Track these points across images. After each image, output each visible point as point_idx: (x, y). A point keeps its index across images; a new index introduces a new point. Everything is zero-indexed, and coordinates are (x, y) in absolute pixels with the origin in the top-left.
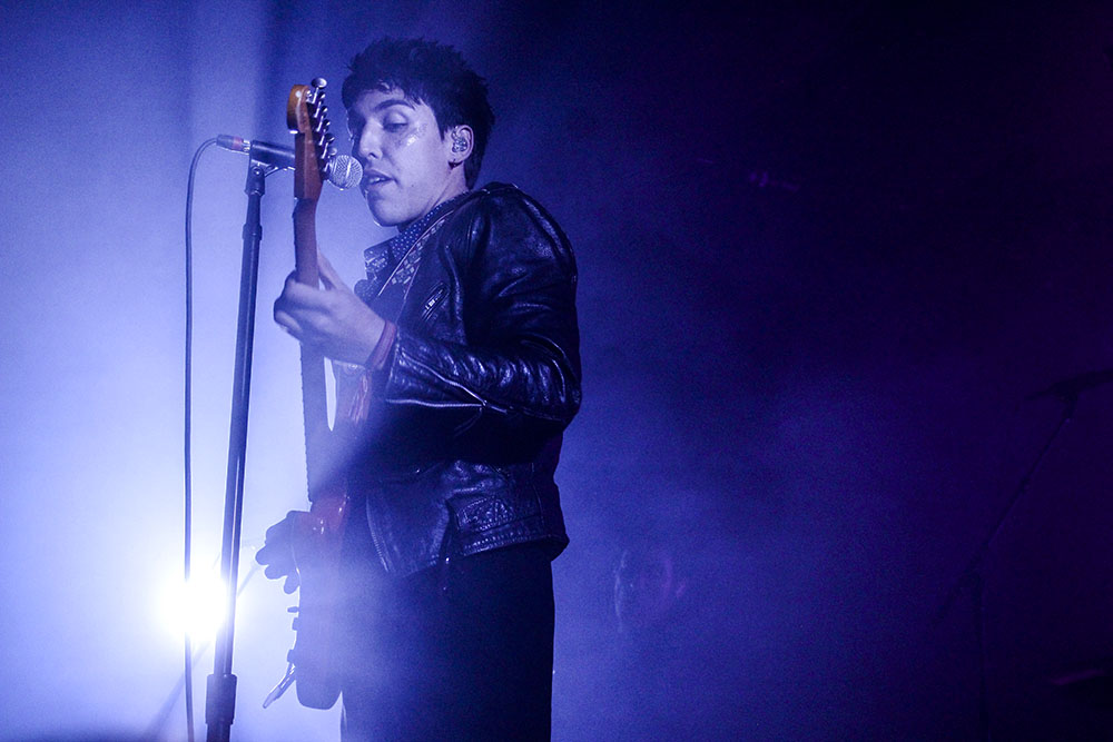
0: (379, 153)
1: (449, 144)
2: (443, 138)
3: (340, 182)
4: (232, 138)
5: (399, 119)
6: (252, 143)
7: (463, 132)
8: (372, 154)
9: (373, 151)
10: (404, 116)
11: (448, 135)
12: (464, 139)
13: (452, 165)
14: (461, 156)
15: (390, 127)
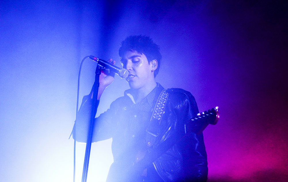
0: (132, 69)
1: (151, 65)
2: (149, 64)
3: (122, 75)
4: (94, 57)
5: (137, 60)
6: (99, 60)
7: (155, 62)
8: (130, 69)
10: (139, 59)
11: (151, 63)
12: (155, 64)
13: (152, 71)
14: (155, 69)
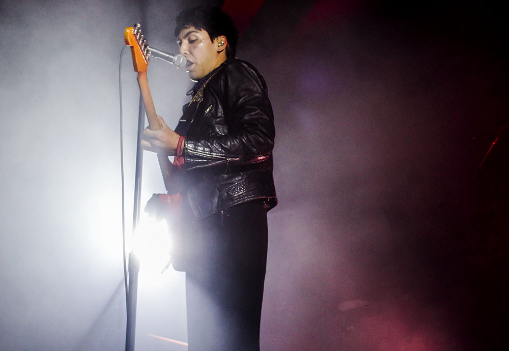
0: (188, 53)
1: (216, 44)
2: (213, 42)
3: (178, 65)
5: (194, 38)
8: (185, 54)
9: (185, 52)
10: (196, 37)
12: (222, 41)
14: (222, 48)
15: (191, 42)
